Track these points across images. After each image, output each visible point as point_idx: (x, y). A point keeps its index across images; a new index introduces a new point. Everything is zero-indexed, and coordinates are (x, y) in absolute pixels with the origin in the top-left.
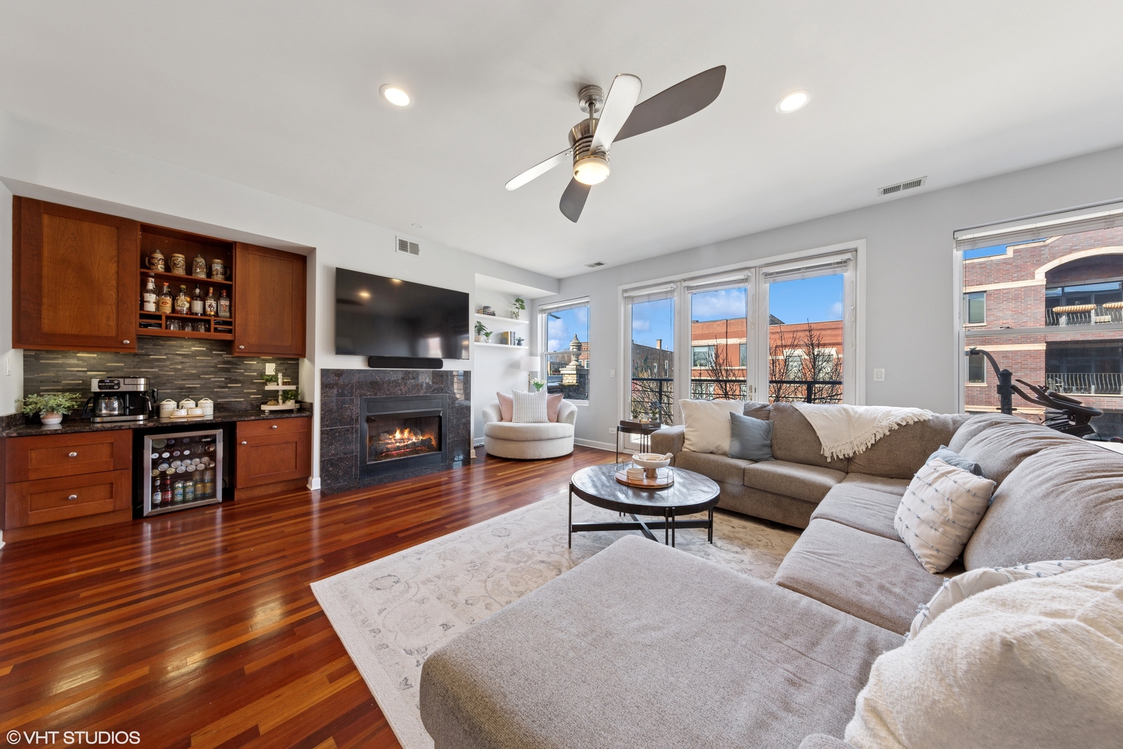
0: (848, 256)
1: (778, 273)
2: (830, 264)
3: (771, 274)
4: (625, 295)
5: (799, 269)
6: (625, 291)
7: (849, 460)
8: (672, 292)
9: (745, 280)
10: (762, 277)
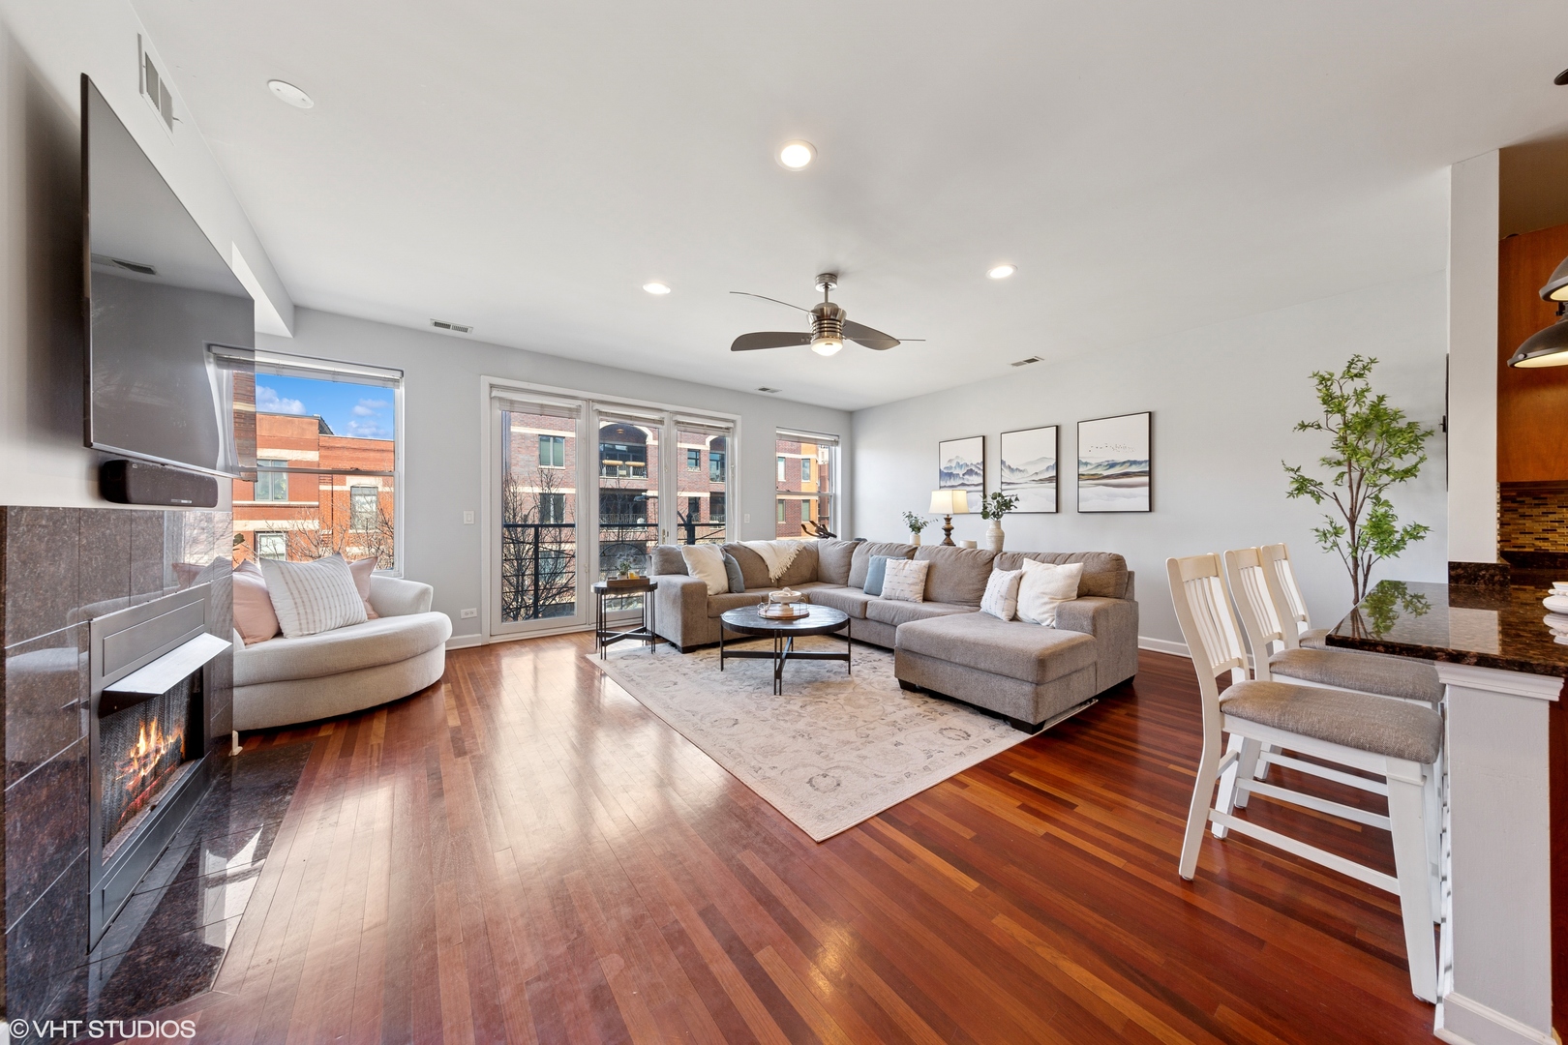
0: (731, 425)
1: (688, 423)
2: (721, 428)
3: (683, 423)
4: (495, 393)
5: (703, 425)
6: (492, 386)
7: (779, 580)
8: (578, 410)
9: (661, 422)
10: (672, 423)
